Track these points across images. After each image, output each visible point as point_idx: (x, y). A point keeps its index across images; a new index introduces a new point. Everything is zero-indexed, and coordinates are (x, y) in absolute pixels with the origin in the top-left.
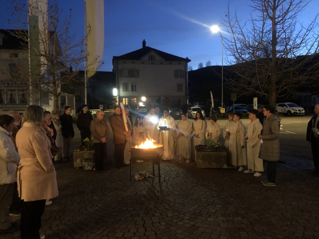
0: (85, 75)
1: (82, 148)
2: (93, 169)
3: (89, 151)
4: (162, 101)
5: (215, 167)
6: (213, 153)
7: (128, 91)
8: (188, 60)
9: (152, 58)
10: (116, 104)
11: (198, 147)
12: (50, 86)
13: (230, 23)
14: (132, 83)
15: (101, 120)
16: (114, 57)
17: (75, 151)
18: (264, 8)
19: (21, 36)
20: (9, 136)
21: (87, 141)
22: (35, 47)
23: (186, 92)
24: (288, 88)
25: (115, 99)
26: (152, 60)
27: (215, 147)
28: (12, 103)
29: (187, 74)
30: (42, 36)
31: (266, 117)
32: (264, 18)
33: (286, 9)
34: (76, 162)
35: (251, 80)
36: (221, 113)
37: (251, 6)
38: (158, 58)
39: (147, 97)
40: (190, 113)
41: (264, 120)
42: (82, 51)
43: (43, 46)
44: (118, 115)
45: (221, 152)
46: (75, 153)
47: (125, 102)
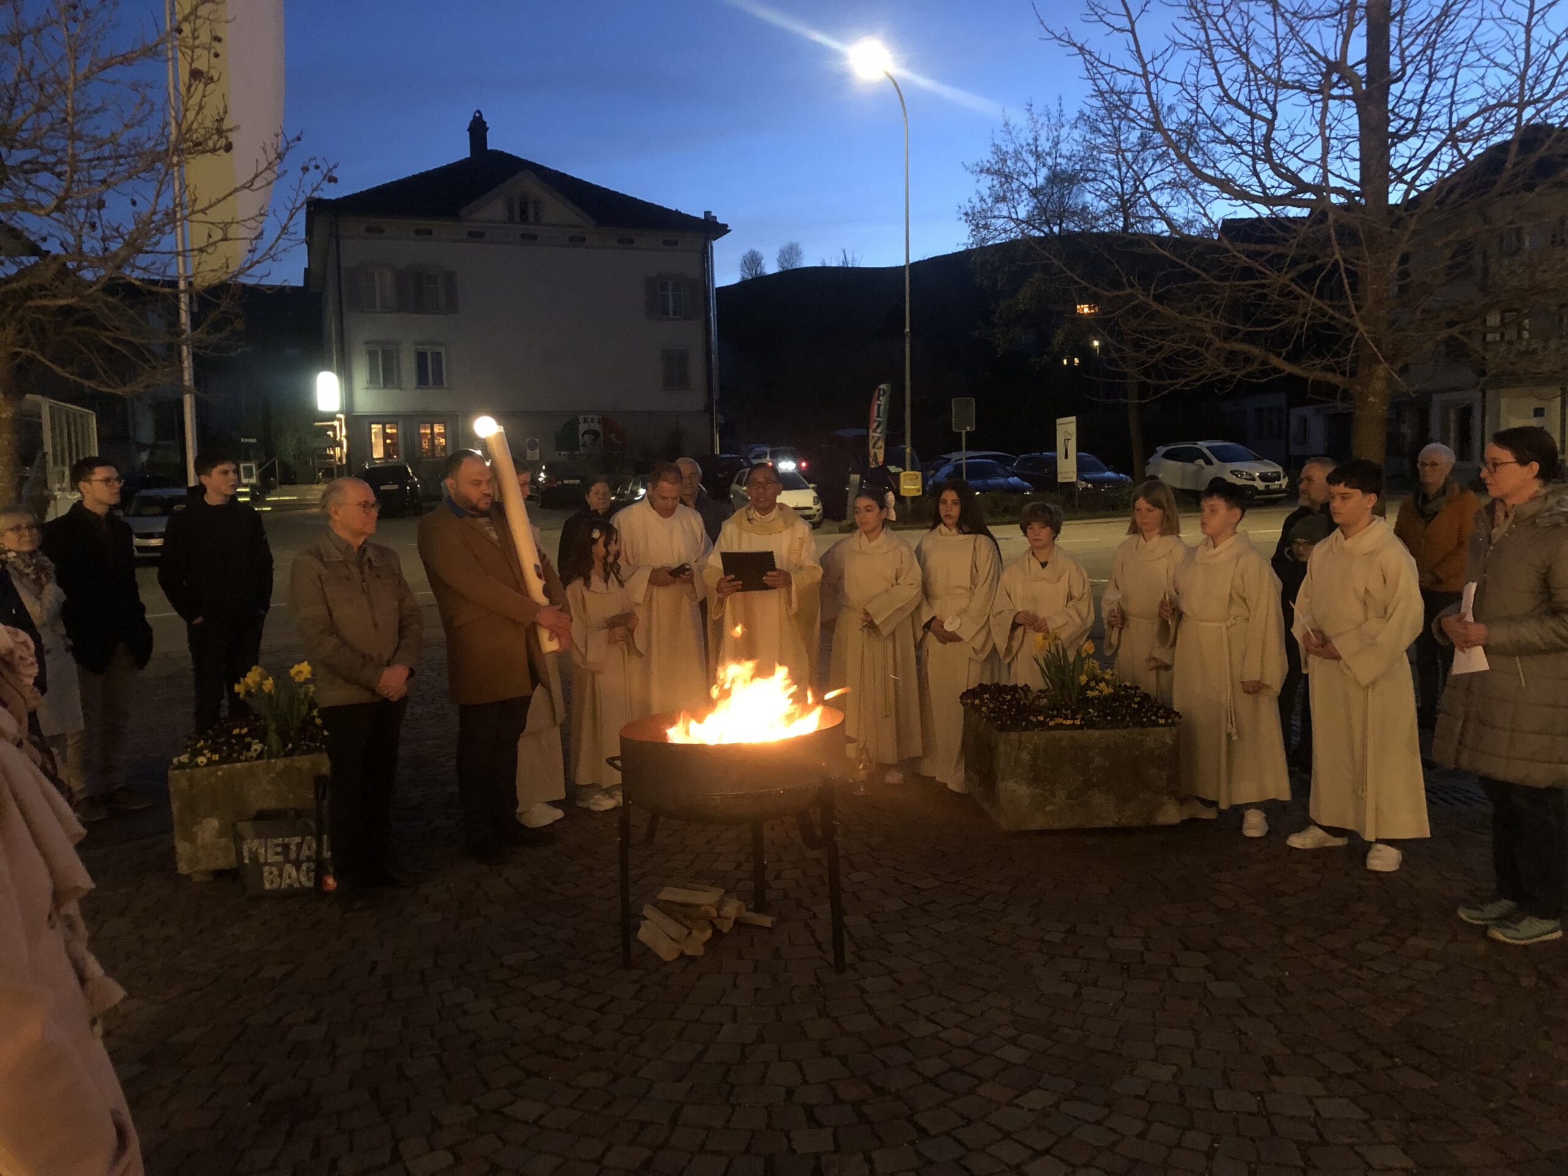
1: (229, 744)
2: (319, 880)
3: (279, 764)
4: (587, 437)
7: (399, 387)
8: (711, 228)
9: (524, 211)
10: (332, 456)
14: (417, 343)
15: (362, 549)
17: (181, 766)
21: (260, 691)
23: (710, 393)
25: (325, 432)
26: (524, 219)
29: (713, 302)
34: (192, 840)
38: (557, 210)
39: (500, 416)
44: (474, 508)
46: (178, 781)
47: (384, 444)
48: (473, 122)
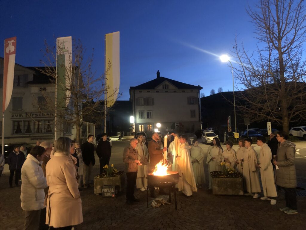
0: (105, 106)
1: (102, 175)
2: (112, 195)
3: (108, 178)
4: (176, 126)
5: (231, 194)
6: (228, 179)
7: (144, 118)
8: (200, 88)
9: (166, 87)
10: (133, 131)
11: (213, 173)
12: (74, 117)
13: (237, 54)
14: (147, 111)
16: (130, 87)
17: (96, 178)
18: (269, 39)
19: (50, 74)
20: (40, 165)
21: (106, 168)
22: (62, 83)
23: (200, 118)
24: (300, 113)
25: (132, 126)
26: (166, 88)
27: (230, 173)
28: (39, 132)
29: (200, 101)
30: (68, 73)
31: (280, 142)
32: (270, 49)
33: (291, 39)
34: (96, 189)
35: (262, 106)
36: (235, 138)
37: (257, 38)
38: (171, 87)
39: (162, 123)
40: (204, 138)
41: (278, 146)
42: (103, 85)
43: (69, 81)
45: (236, 178)
46: (95, 180)
47: (141, 128)
48: (157, 73)
